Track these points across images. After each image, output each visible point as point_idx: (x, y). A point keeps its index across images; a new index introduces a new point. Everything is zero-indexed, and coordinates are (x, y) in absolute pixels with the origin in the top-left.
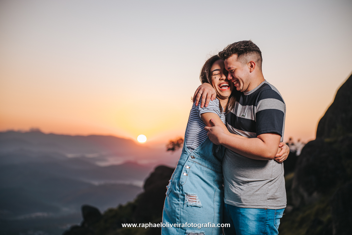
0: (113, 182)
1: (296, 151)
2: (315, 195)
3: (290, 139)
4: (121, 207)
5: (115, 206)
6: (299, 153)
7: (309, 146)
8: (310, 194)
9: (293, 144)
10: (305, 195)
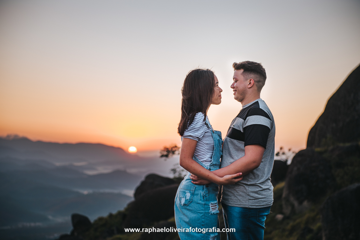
0: (102, 191)
1: (286, 161)
2: (305, 203)
3: (281, 148)
4: (111, 216)
5: (105, 214)
6: (289, 162)
7: (300, 156)
8: (301, 203)
9: (283, 153)
10: (296, 204)
